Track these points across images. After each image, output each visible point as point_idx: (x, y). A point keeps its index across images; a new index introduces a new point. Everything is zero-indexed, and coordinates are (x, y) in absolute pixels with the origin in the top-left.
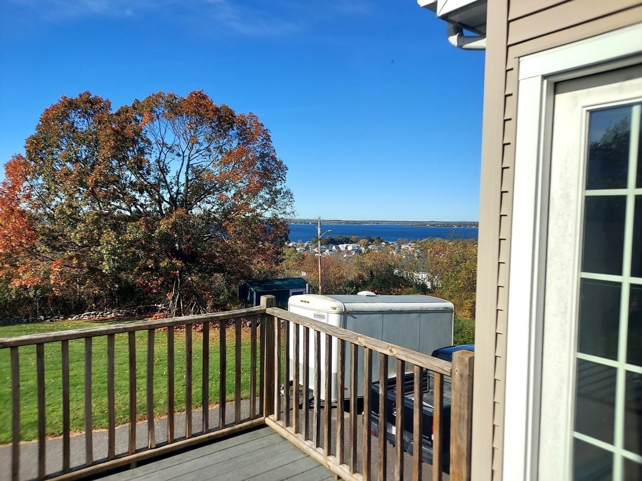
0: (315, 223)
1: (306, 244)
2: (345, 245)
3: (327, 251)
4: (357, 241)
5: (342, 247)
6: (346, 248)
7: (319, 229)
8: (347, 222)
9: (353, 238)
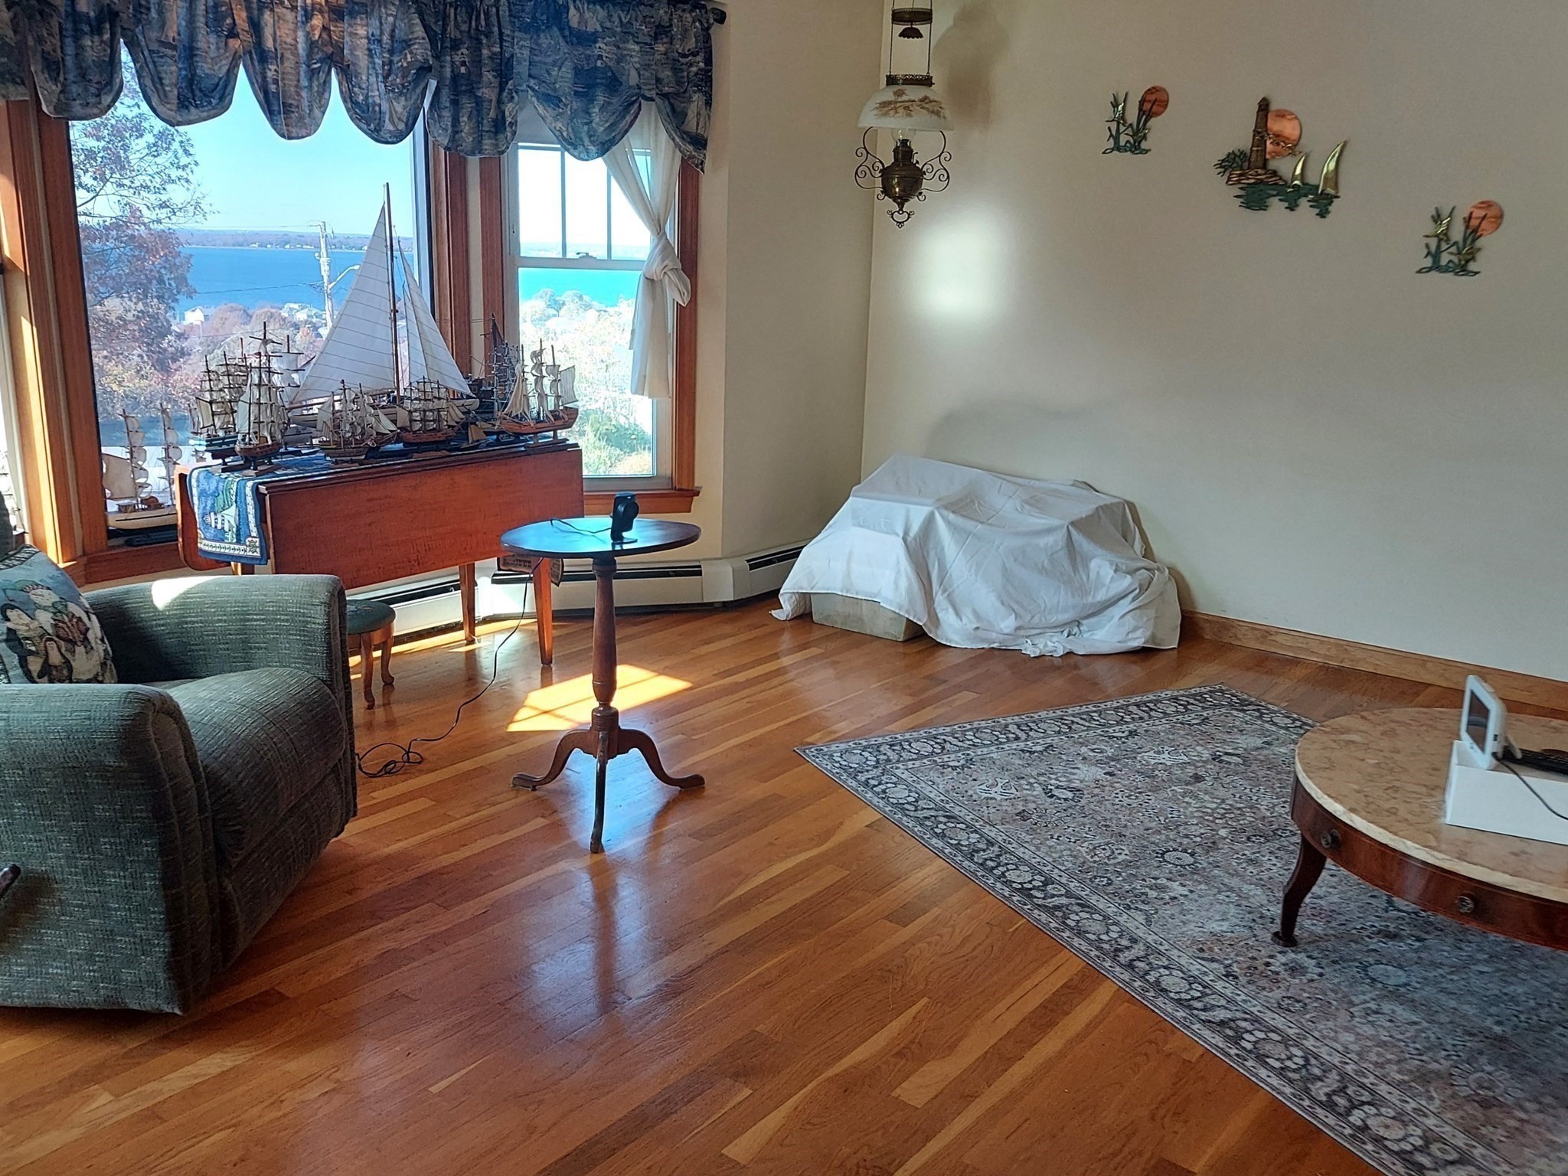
7: (324, 260)
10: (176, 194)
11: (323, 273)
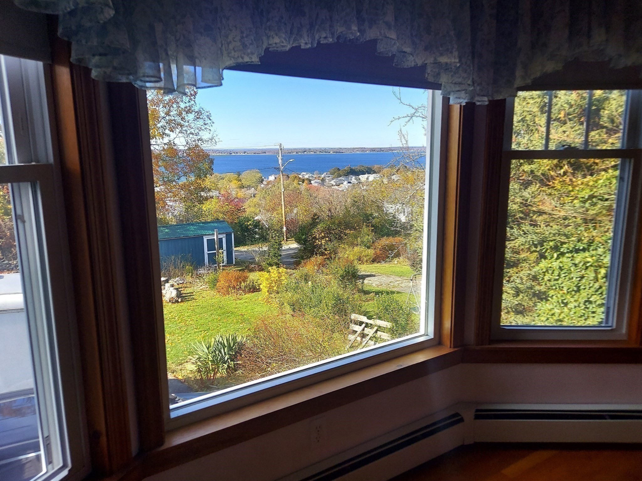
0: (276, 152)
1: (323, 176)
2: (366, 176)
3: (345, 183)
4: (380, 171)
5: (363, 178)
6: (367, 179)
7: (280, 158)
8: (373, 150)
9: (376, 167)
10: (205, 135)
11: (280, 163)
